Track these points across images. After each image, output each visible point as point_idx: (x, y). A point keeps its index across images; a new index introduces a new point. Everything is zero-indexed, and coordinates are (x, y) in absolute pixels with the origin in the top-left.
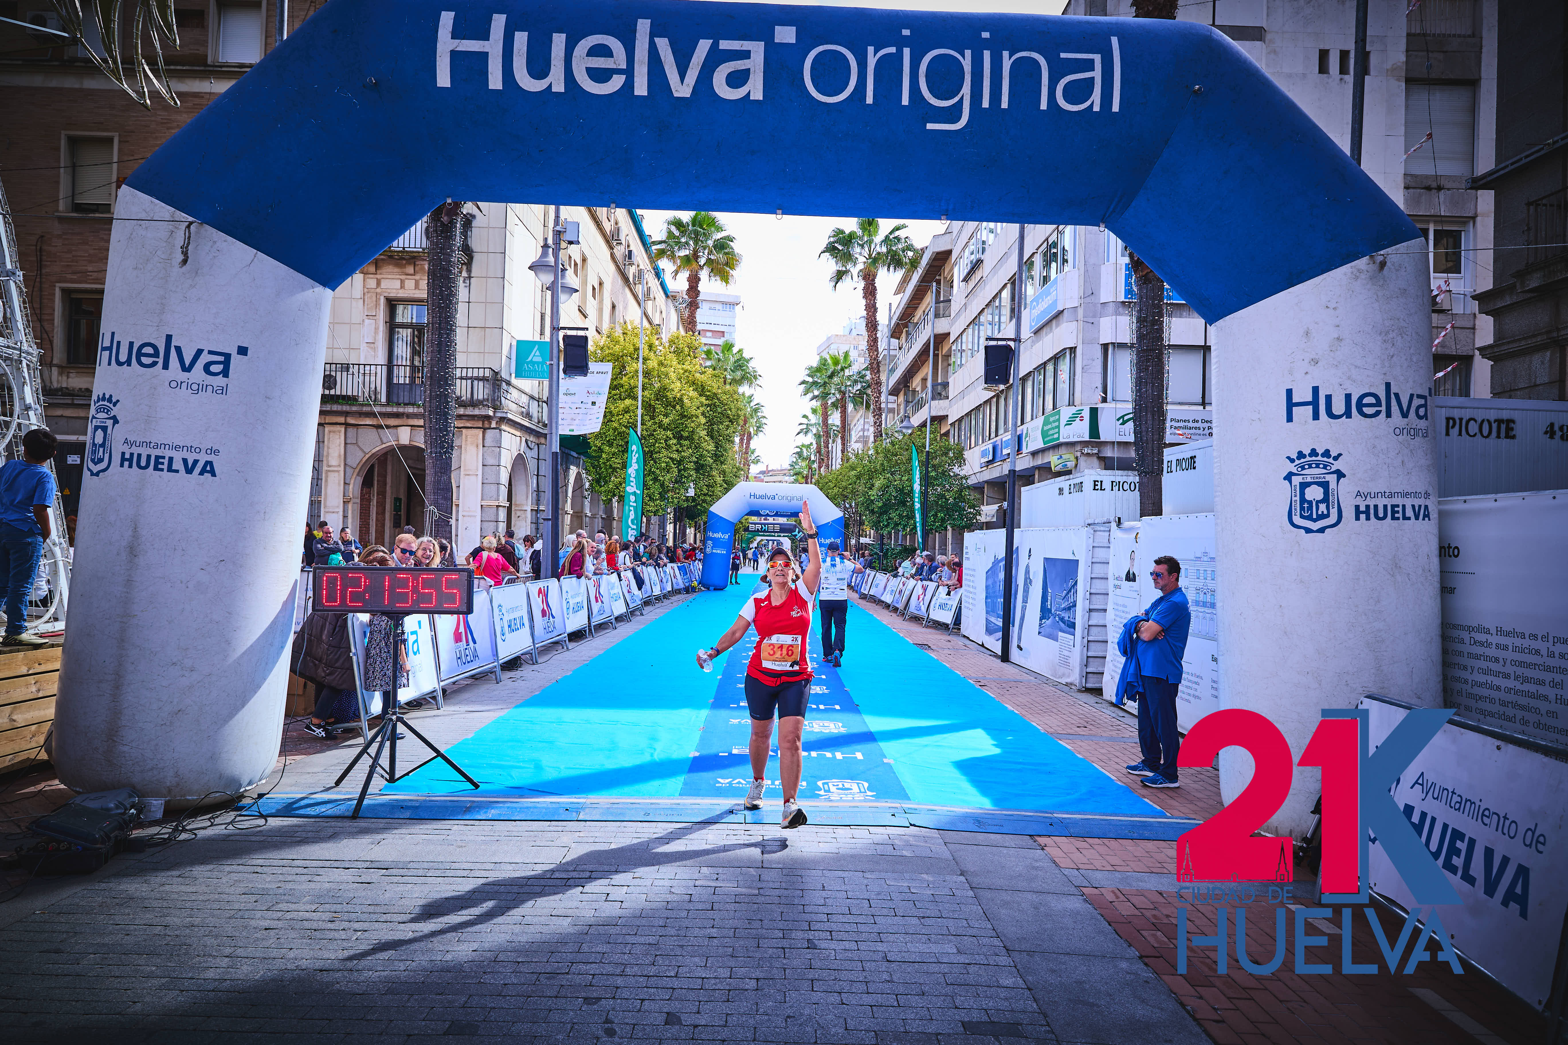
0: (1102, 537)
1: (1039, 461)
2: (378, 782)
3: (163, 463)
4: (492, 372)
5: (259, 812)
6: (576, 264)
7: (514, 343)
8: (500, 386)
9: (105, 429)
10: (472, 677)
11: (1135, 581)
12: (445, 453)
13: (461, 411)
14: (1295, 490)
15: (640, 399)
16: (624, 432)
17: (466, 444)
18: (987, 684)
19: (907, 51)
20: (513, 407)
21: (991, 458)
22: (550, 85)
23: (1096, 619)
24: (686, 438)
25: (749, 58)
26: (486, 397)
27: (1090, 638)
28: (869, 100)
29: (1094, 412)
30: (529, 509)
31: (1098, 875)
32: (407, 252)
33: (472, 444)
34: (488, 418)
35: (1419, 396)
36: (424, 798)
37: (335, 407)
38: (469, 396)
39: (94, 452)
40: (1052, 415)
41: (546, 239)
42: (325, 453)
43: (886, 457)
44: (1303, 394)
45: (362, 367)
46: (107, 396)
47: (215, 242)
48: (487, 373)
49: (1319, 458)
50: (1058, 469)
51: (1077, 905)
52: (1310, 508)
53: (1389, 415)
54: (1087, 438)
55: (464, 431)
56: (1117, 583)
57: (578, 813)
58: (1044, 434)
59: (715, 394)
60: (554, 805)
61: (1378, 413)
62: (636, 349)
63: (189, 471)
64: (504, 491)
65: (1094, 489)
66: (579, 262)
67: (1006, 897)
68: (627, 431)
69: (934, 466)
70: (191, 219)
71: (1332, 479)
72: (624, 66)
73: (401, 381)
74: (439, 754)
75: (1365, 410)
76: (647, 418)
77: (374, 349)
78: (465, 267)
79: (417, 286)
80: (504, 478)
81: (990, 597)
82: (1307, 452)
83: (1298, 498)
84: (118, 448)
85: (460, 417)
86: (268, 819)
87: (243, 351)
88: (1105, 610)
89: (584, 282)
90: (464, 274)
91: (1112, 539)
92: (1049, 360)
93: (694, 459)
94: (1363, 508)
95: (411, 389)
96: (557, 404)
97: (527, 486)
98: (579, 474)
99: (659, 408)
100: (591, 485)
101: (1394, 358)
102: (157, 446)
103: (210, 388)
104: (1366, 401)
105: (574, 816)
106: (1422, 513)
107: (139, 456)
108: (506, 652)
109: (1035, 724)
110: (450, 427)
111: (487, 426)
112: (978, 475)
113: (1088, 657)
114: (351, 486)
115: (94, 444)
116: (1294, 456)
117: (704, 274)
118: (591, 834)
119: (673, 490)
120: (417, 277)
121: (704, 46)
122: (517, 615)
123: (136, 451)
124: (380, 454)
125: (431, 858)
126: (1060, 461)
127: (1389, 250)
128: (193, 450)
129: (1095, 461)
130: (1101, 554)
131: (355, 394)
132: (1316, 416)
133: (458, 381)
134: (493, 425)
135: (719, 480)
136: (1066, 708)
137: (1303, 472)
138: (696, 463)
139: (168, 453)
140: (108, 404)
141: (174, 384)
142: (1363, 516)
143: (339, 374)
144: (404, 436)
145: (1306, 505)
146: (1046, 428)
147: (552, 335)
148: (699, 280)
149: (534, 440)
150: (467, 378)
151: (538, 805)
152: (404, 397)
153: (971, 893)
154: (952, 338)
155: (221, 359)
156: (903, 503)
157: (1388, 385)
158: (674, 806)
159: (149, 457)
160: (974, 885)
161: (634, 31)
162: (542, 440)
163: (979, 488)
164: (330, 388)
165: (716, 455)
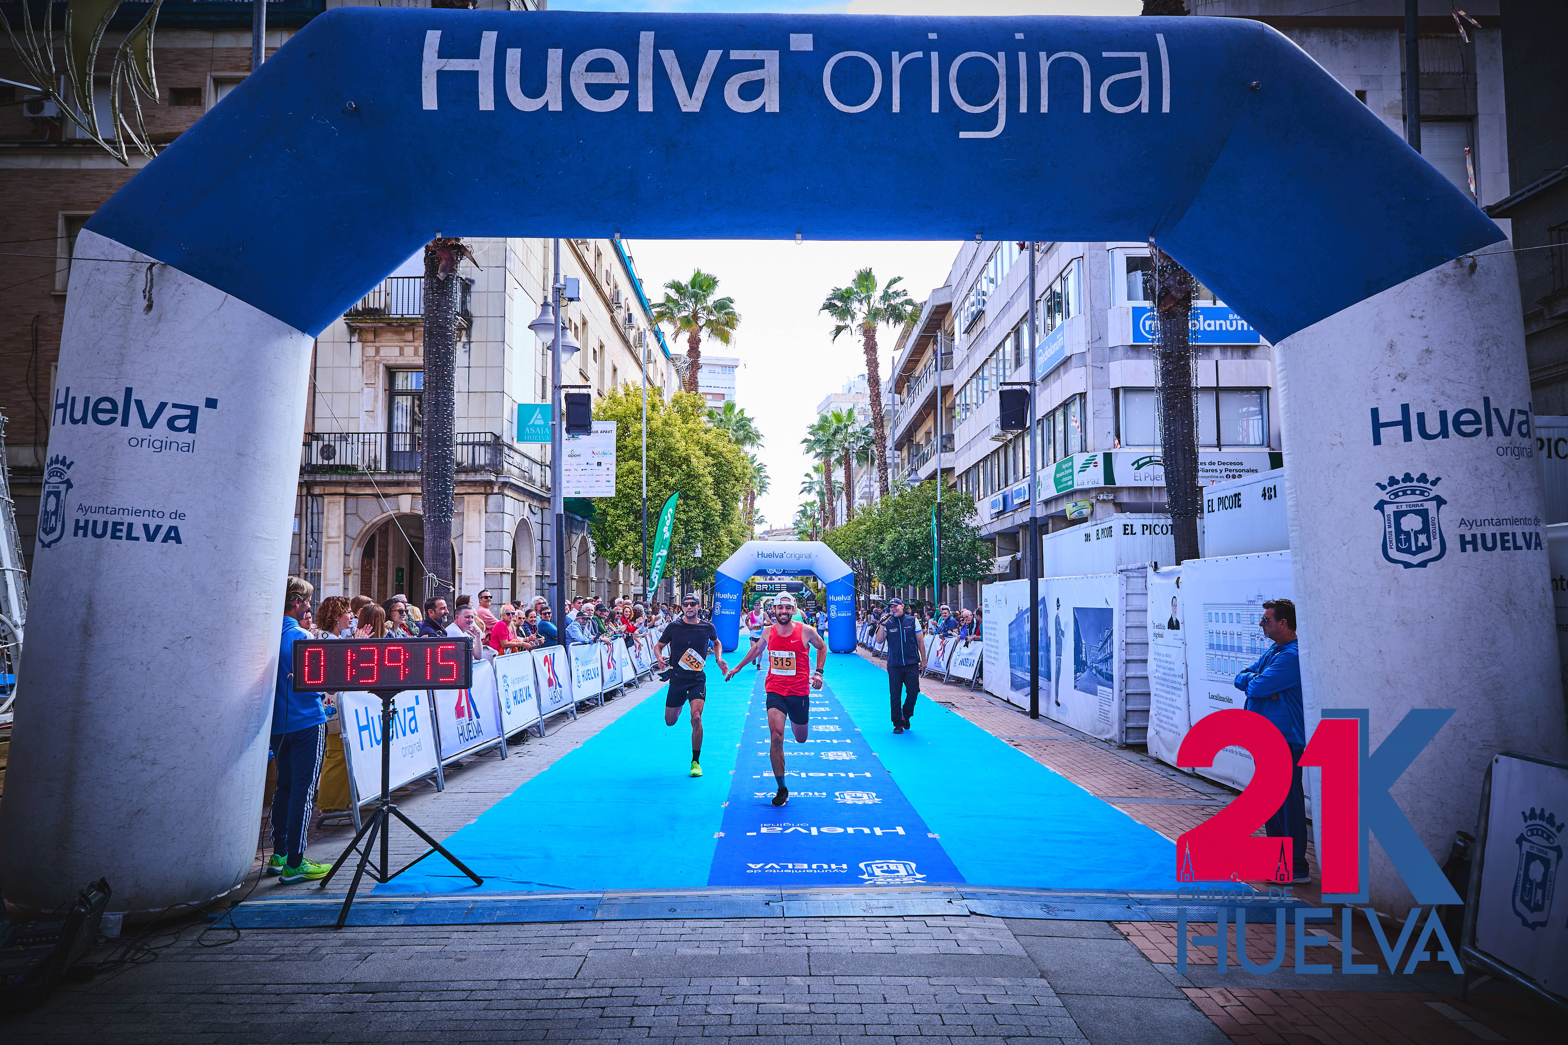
0: (1137, 584)
1: (1053, 510)
2: (368, 883)
3: (121, 531)
4: (493, 437)
5: (232, 924)
6: (576, 328)
7: (516, 407)
8: (501, 451)
9: (57, 494)
10: (476, 754)
11: (1178, 628)
12: (444, 517)
13: (463, 477)
14: (1389, 520)
15: (644, 459)
16: (629, 493)
17: (468, 511)
18: (1022, 743)
19: (935, 56)
20: (515, 471)
21: (1001, 508)
22: (547, 104)
23: (1134, 670)
24: (693, 498)
25: (763, 67)
26: (487, 462)
27: (1129, 691)
28: (896, 108)
29: (1108, 457)
30: (534, 575)
31: (1198, 971)
32: (406, 319)
33: (474, 510)
34: (490, 483)
35: (1521, 412)
36: (420, 899)
37: (335, 478)
38: (470, 461)
39: (46, 521)
40: (1065, 462)
41: (546, 297)
42: (325, 524)
43: (896, 510)
44: (1390, 413)
45: (361, 436)
46: (60, 458)
47: (180, 285)
48: (489, 438)
49: (1415, 483)
50: (1073, 516)
51: (1184, 1012)
52: (1408, 539)
53: (1490, 433)
54: (1102, 484)
55: (466, 497)
56: (1157, 631)
57: (595, 911)
58: (1057, 482)
59: (721, 453)
60: (568, 903)
61: (1477, 432)
62: (640, 410)
63: (151, 538)
64: (507, 558)
65: (1125, 534)
66: (579, 325)
67: (1100, 1004)
68: (632, 492)
69: (946, 517)
70: (153, 260)
71: (1431, 506)
72: (626, 81)
73: (402, 449)
74: (437, 847)
75: (1463, 428)
76: (652, 478)
77: (374, 418)
78: (464, 332)
79: (416, 353)
80: (508, 544)
81: (1015, 651)
82: (1400, 477)
83: (1393, 529)
84: (72, 514)
85: (462, 483)
86: (241, 931)
87: (211, 403)
88: (1145, 661)
89: (586, 345)
90: (464, 339)
91: (1149, 586)
92: (1060, 406)
93: (702, 519)
94: (1468, 538)
95: (411, 457)
96: (560, 465)
97: (532, 551)
98: (584, 538)
99: (665, 468)
100: (597, 549)
101: (1491, 371)
102: (115, 512)
103: (174, 445)
104: (1464, 418)
105: (590, 916)
106: (1533, 542)
107: (95, 522)
108: (512, 727)
109: (1082, 787)
110: (449, 490)
111: (489, 491)
112: (988, 526)
113: (1127, 711)
114: (351, 558)
115: (46, 512)
116: (1385, 482)
117: (704, 334)
118: (611, 938)
119: (681, 551)
120: (416, 344)
121: (713, 57)
122: (522, 685)
123: (91, 517)
124: (381, 523)
125: (424, 976)
126: (1075, 509)
127: (1476, 252)
128: (155, 515)
129: (1111, 507)
130: (1136, 602)
131: (355, 463)
132: (1408, 437)
133: (459, 447)
134: (496, 490)
135: (726, 540)
136: (1111, 767)
137: (1397, 500)
138: (704, 522)
139: (127, 519)
140: (61, 467)
141: (134, 442)
142: (1469, 547)
143: (338, 443)
144: (405, 504)
145: (1403, 537)
146: (1058, 476)
147: (553, 394)
148: (700, 341)
149: (538, 505)
150: (468, 444)
151: (550, 903)
152: (405, 464)
153: (1057, 1001)
154: (956, 390)
155: (187, 412)
156: (915, 557)
157: (1487, 400)
158: (703, 899)
159: (106, 524)
160: (1059, 990)
161: (637, 44)
162: (546, 505)
163: (990, 539)
164: (328, 459)
165: (723, 514)
